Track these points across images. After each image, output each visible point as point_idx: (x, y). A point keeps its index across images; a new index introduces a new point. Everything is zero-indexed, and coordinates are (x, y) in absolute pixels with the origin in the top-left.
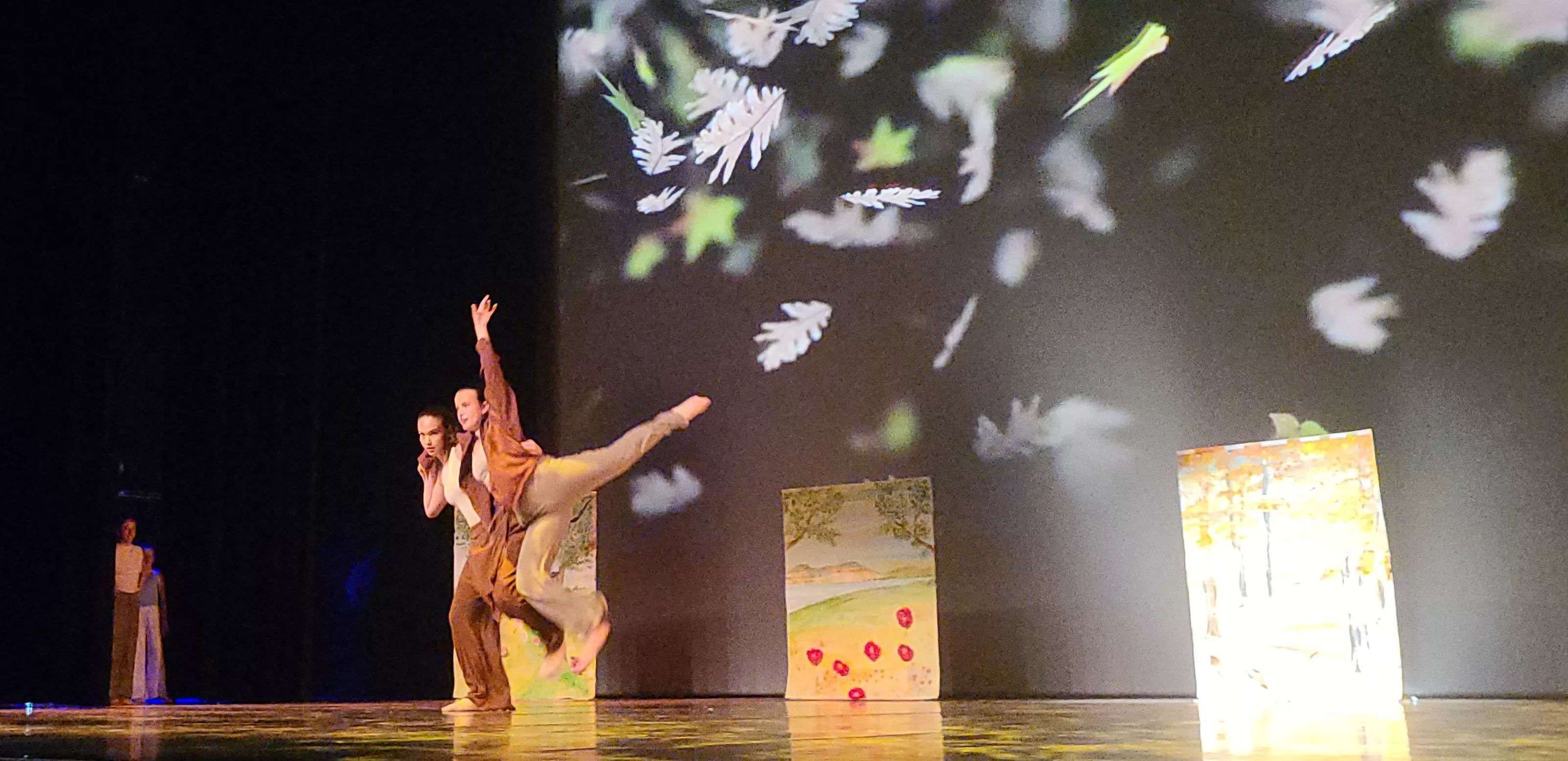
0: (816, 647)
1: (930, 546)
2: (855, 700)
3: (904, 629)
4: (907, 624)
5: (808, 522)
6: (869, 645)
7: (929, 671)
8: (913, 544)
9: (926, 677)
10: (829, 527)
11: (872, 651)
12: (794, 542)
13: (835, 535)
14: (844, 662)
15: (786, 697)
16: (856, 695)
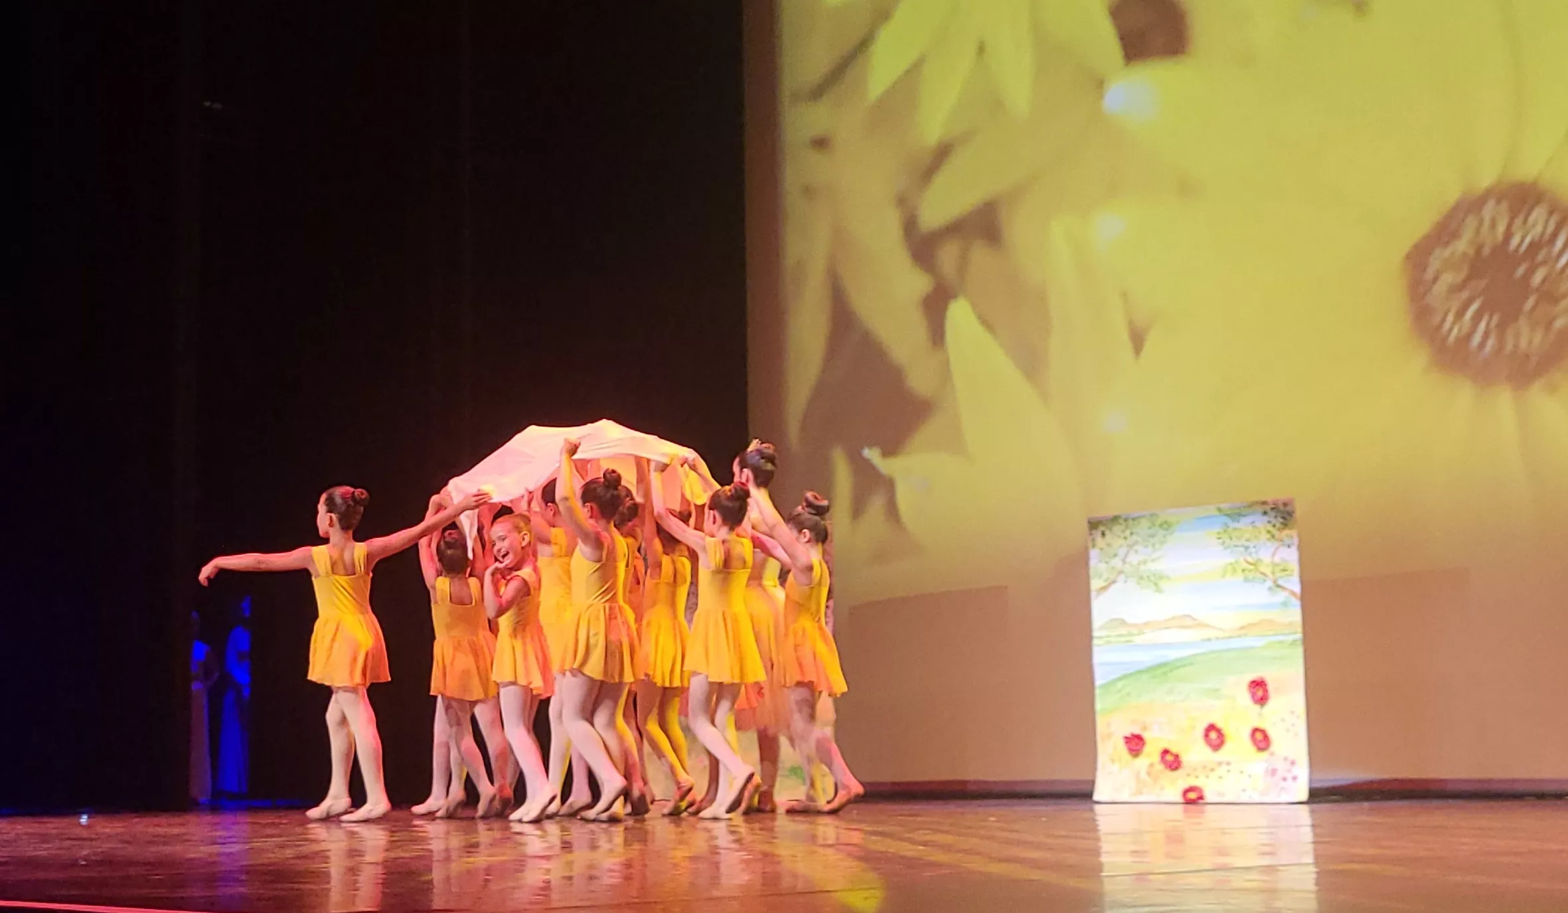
0: (1137, 731)
1: (1293, 593)
2: (1189, 802)
3: (1257, 707)
4: (1262, 700)
5: (1124, 561)
6: (1211, 727)
7: (1293, 763)
8: (1270, 589)
9: (1289, 771)
10: (1152, 566)
11: (1214, 736)
12: (1104, 588)
13: (1161, 578)
14: (1174, 750)
15: (1096, 797)
16: (1192, 795)
